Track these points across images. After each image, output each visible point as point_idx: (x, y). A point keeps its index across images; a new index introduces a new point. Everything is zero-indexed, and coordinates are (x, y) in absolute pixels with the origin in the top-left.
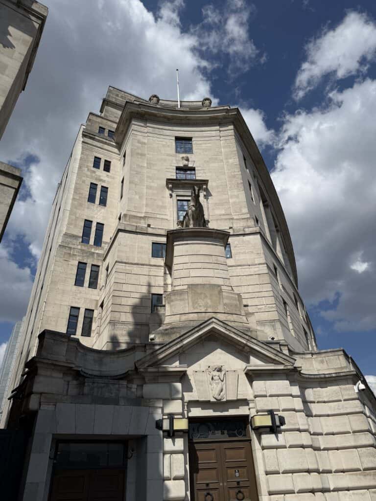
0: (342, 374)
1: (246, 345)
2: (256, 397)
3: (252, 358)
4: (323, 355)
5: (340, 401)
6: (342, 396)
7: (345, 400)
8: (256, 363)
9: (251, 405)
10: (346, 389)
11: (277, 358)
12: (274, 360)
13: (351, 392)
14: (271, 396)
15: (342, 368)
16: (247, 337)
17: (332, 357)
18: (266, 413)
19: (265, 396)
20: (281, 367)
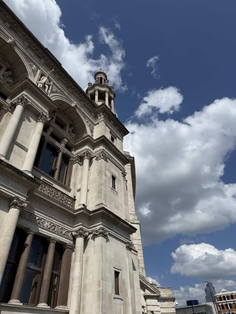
0: (171, 298)
1: (145, 285)
2: (147, 305)
3: (146, 290)
4: (165, 289)
5: (169, 308)
6: (170, 306)
7: (171, 308)
8: (148, 292)
9: (145, 308)
10: (171, 303)
11: (155, 291)
12: (154, 292)
13: (173, 305)
14: (152, 305)
15: (170, 295)
16: (146, 282)
17: (167, 290)
18: (150, 312)
19: (150, 305)
20: (155, 295)
